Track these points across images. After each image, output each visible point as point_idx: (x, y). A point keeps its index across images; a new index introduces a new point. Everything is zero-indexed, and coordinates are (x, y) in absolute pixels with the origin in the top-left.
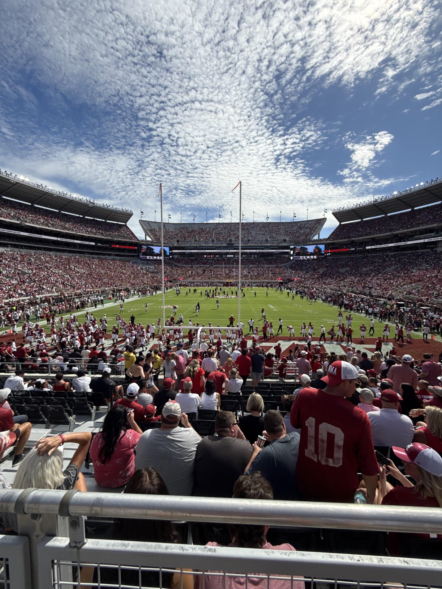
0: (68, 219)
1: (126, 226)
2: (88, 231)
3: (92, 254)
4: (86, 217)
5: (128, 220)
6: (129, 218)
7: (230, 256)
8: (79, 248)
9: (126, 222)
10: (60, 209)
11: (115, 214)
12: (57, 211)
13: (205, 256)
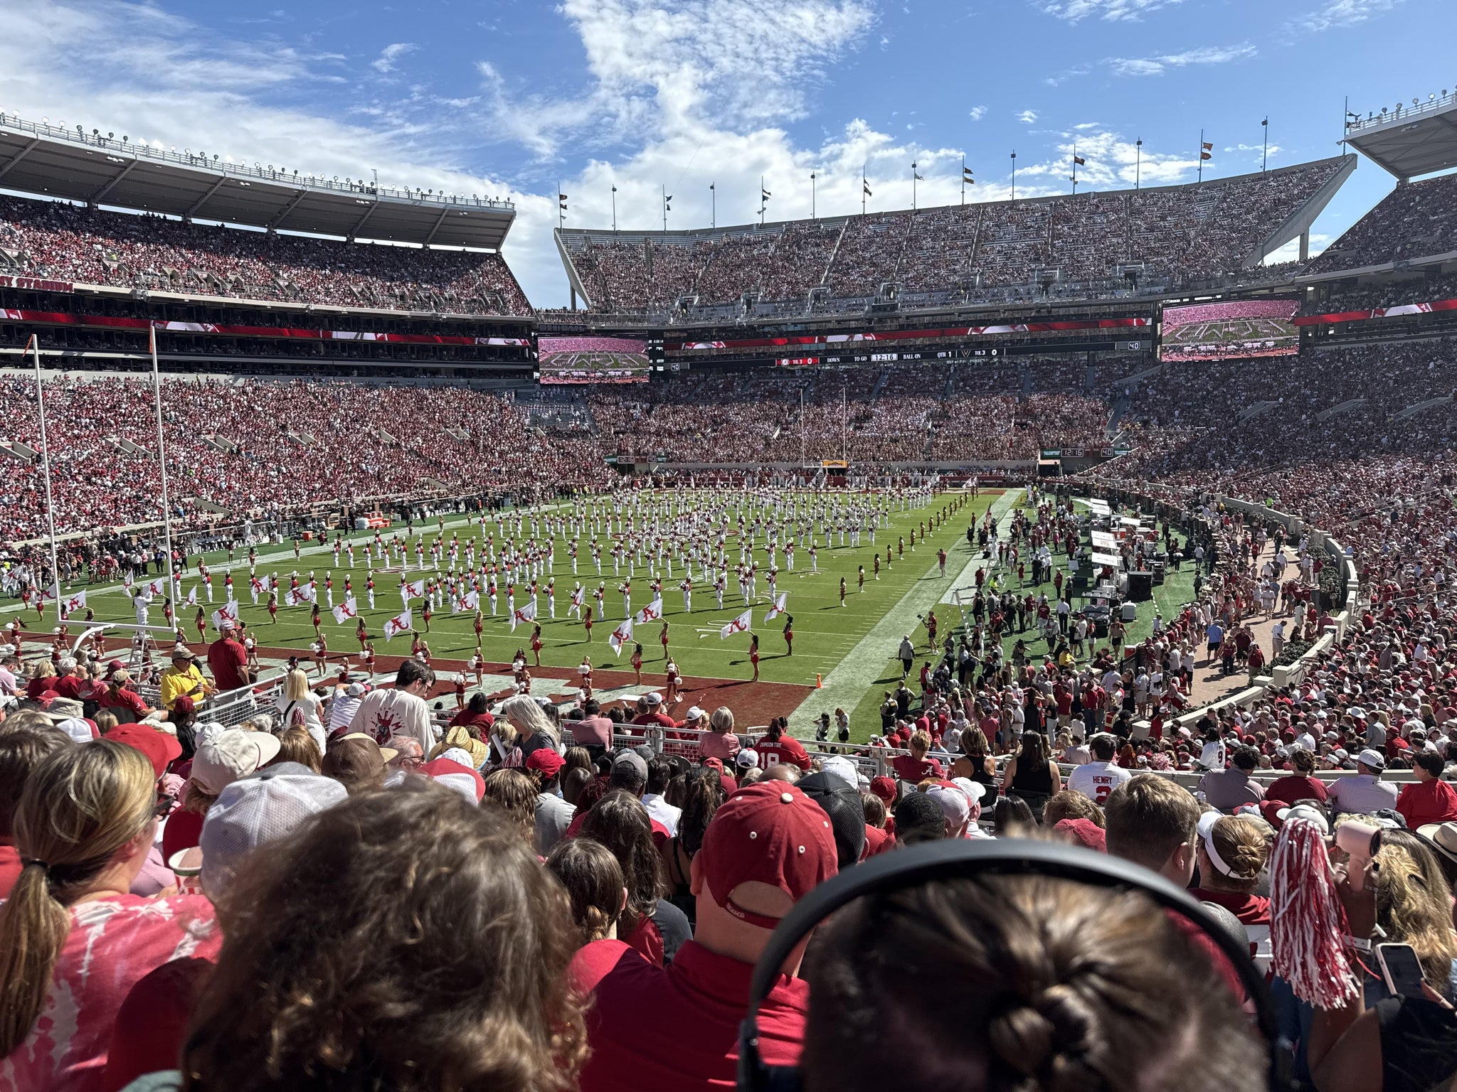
0: (295, 253)
1: (498, 258)
2: (352, 293)
3: (369, 372)
4: (357, 240)
5: (502, 237)
6: (506, 230)
7: (885, 357)
8: (326, 357)
9: (497, 245)
10: (273, 223)
11: (450, 220)
12: (264, 230)
13: (785, 362)
